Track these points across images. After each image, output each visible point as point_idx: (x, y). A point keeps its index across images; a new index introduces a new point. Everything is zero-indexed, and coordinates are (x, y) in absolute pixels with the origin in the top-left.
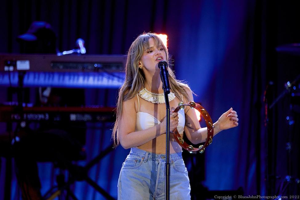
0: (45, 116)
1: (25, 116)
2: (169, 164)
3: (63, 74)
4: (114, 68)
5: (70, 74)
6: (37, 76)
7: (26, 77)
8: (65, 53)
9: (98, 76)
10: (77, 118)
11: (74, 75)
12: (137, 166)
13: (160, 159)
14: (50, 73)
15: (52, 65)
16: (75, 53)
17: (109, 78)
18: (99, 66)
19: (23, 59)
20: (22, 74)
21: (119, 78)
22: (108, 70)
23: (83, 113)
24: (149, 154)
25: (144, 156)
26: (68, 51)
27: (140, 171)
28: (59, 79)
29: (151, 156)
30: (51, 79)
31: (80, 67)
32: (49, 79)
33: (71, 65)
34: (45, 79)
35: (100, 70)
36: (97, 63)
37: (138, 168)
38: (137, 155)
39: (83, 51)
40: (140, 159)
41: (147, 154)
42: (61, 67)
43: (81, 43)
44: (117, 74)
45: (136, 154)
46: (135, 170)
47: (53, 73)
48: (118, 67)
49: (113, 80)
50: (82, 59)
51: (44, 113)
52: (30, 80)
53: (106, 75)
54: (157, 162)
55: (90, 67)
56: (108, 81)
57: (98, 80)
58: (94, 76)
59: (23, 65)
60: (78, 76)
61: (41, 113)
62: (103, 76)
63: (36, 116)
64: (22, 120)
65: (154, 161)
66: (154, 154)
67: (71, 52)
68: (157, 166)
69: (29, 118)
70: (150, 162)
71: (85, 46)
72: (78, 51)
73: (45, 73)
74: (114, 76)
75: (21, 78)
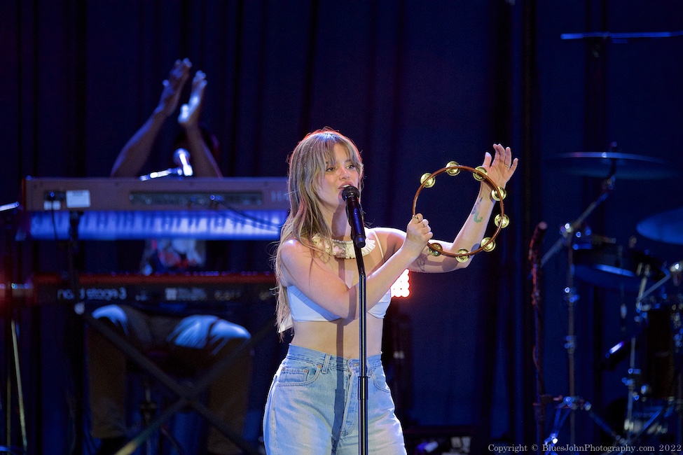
0: (119, 292)
1: (82, 292)
2: (366, 378)
3: (151, 214)
4: (246, 203)
5: (163, 215)
6: (103, 218)
7: (83, 220)
8: (154, 175)
9: (217, 217)
10: (178, 295)
11: (172, 217)
12: (309, 380)
13: (352, 368)
14: (127, 213)
15: (131, 197)
16: (174, 176)
17: (235, 221)
18: (219, 198)
19: (78, 189)
20: (77, 215)
21: (255, 219)
22: (236, 206)
23: (189, 286)
24: (331, 358)
25: (322, 362)
26: (159, 173)
27: (315, 390)
28: (144, 224)
29: (334, 363)
30: (129, 223)
31: (184, 201)
32: (125, 224)
33: (166, 197)
34: (117, 224)
35: (221, 207)
36: (216, 193)
37: (311, 385)
38: (307, 360)
39: (188, 171)
40: (313, 367)
41: (328, 358)
42: (149, 201)
43: (182, 156)
44: (250, 214)
45: (305, 359)
46: (304, 389)
47: (133, 213)
48: (253, 200)
49: (243, 223)
50: (186, 186)
51: (117, 287)
52: (90, 227)
53: (231, 214)
54: (346, 374)
55: (201, 201)
56: (235, 226)
57: (216, 224)
58: (209, 217)
59: (79, 199)
60: (180, 217)
61: (110, 286)
62: (225, 216)
63: (103, 293)
64: (77, 300)
65: (341, 372)
66: (340, 359)
67: (164, 173)
68: (345, 381)
69: (91, 296)
70: (334, 373)
71: (191, 162)
72: (180, 172)
73: (117, 213)
74: (245, 216)
75: (74, 224)
